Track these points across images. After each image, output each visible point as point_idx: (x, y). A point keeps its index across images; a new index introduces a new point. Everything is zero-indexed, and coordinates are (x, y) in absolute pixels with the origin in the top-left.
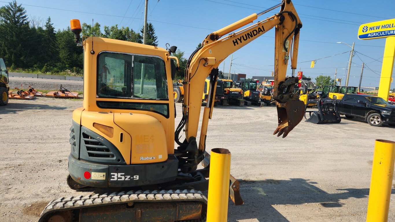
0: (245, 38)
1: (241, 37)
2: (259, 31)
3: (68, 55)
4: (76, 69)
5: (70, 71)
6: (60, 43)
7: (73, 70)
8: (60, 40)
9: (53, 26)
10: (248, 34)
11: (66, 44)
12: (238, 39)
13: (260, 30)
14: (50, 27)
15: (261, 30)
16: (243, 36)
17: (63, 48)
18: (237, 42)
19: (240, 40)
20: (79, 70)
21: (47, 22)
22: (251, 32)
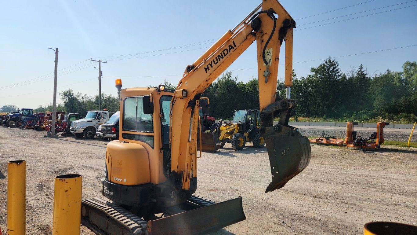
0: (216, 62)
1: (212, 62)
2: (230, 49)
3: (385, 101)
4: (388, 116)
5: (381, 117)
6: (376, 88)
7: (385, 116)
8: (376, 85)
9: (365, 73)
10: (219, 56)
11: (382, 88)
12: (209, 64)
13: (230, 47)
14: (361, 74)
15: (232, 48)
16: (214, 60)
17: (380, 94)
18: (208, 68)
19: (211, 65)
20: (392, 116)
21: (359, 70)
22: (221, 53)
